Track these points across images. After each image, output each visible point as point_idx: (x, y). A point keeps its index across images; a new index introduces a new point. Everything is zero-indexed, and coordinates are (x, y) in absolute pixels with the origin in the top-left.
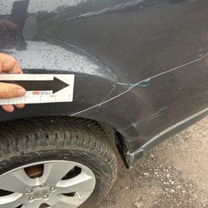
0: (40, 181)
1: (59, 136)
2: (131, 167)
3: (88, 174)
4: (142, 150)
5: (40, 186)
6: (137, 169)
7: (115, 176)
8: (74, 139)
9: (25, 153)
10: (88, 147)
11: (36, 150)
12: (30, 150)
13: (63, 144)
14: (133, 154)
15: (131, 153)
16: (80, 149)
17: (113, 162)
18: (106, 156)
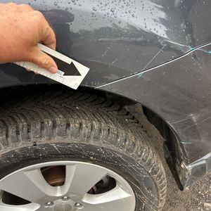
0: (62, 191)
1: (84, 126)
2: (187, 188)
3: (125, 190)
4: (204, 162)
5: (62, 198)
6: (194, 196)
7: (164, 199)
8: (104, 133)
9: (37, 143)
10: (123, 147)
11: (53, 141)
12: (44, 140)
13: (89, 137)
14: (190, 167)
15: (187, 164)
16: (113, 147)
17: (160, 176)
18: (149, 164)
